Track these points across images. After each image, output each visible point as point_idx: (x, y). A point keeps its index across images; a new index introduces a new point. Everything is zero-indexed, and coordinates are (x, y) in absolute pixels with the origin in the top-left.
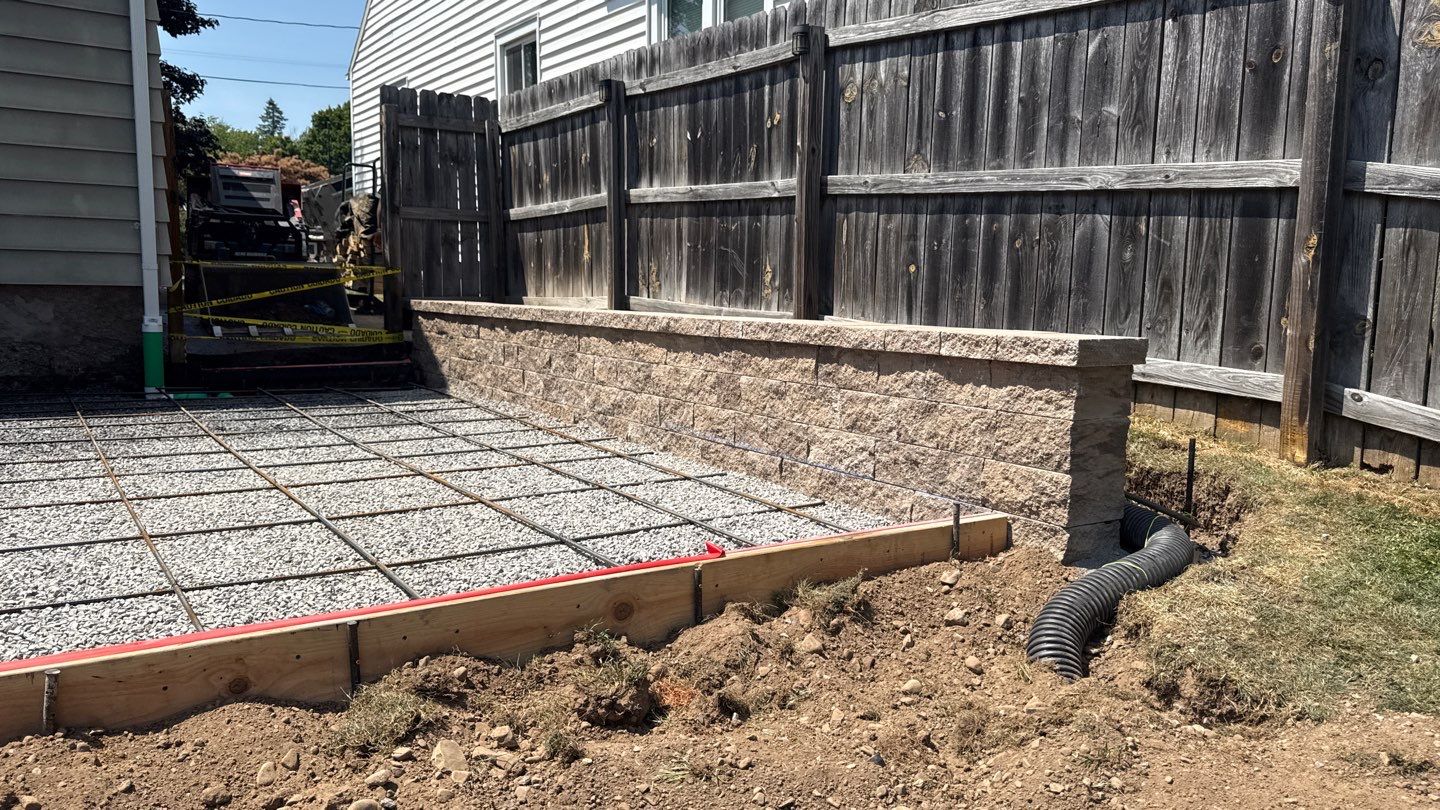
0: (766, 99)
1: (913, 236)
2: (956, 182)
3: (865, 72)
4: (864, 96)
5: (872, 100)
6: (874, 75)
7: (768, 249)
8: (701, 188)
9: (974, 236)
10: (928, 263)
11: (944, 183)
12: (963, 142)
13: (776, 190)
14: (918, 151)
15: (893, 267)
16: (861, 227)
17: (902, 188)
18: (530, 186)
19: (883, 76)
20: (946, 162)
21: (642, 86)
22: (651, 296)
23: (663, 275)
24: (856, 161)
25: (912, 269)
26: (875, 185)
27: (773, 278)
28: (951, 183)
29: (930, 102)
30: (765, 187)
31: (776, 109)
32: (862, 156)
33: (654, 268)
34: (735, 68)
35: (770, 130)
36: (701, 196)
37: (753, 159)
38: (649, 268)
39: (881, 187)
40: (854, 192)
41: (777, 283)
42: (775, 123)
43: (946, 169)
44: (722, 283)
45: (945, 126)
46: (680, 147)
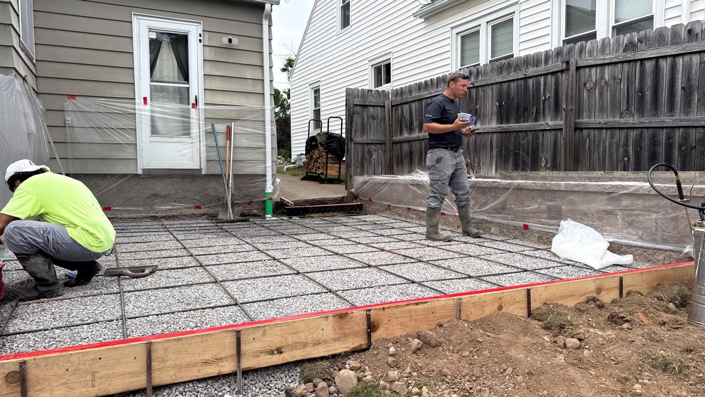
0: (542, 88)
1: (626, 145)
2: (650, 122)
3: (597, 77)
4: (597, 86)
5: (602, 89)
6: (602, 77)
7: (543, 151)
8: (504, 126)
9: (660, 145)
10: (634, 156)
11: (643, 123)
12: (652, 105)
13: (548, 126)
14: (627, 109)
15: (615, 158)
16: (596, 143)
17: (620, 125)
18: (407, 128)
19: (607, 78)
20: (643, 114)
21: (472, 84)
22: (475, 173)
23: (481, 164)
24: (593, 114)
25: (626, 159)
26: (605, 124)
27: (546, 163)
28: (647, 123)
29: (633, 89)
30: (542, 125)
31: (547, 92)
32: (597, 111)
33: (476, 161)
34: (525, 75)
35: (544, 101)
36: (504, 129)
37: (534, 113)
38: (474, 161)
39: (609, 124)
40: (593, 126)
41: (549, 166)
42: (547, 98)
43: (643, 116)
44: (516, 167)
45: (642, 99)
46: (492, 109)
